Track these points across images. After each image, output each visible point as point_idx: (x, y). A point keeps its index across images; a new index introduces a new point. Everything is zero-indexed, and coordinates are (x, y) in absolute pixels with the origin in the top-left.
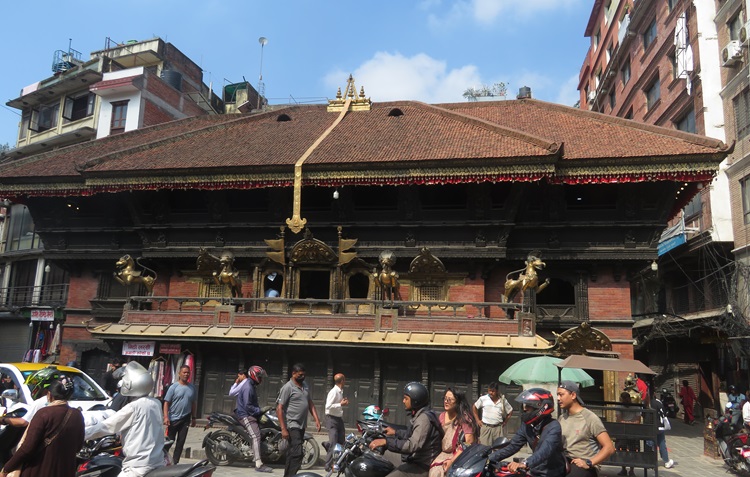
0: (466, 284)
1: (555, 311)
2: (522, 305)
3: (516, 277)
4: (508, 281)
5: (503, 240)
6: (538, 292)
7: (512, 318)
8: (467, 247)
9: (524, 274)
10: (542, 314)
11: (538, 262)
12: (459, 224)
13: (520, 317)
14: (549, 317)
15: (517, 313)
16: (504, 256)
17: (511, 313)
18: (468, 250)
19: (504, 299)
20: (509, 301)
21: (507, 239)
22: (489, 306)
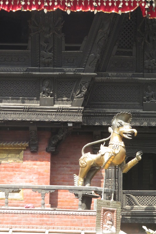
0: (24, 160)
1: (148, 200)
2: (102, 189)
3: (95, 150)
4: (84, 155)
5: (79, 97)
6: (125, 170)
7: (88, 207)
8: (28, 104)
9: (107, 145)
10: (130, 204)
11: (127, 128)
12: (18, 71)
13: (99, 206)
14: (140, 207)
15: (94, 200)
16: (79, 119)
17: (87, 200)
18: (28, 110)
19: (78, 181)
20: (84, 184)
21: (85, 96)
22: (57, 191)
